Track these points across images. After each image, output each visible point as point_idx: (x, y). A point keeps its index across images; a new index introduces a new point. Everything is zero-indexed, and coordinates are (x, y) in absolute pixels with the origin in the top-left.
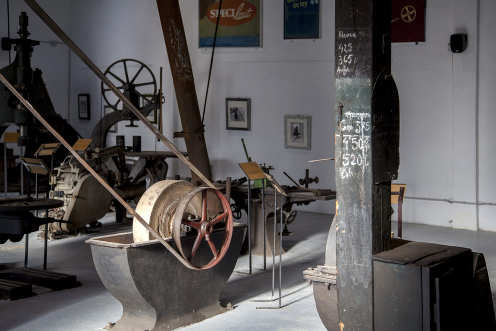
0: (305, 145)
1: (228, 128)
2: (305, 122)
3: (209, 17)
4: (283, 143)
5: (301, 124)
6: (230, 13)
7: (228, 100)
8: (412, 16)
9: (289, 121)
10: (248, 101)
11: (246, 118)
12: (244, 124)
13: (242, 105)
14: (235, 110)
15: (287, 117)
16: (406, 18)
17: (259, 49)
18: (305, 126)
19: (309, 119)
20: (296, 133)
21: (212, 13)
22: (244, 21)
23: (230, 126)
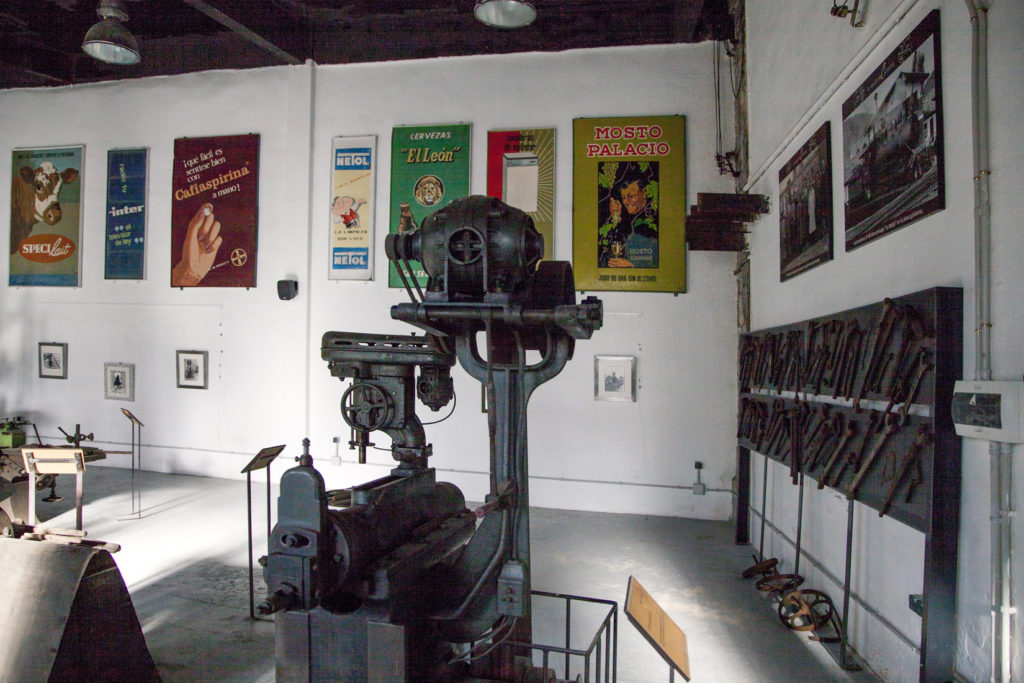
0: (127, 395)
1: (41, 376)
2: (127, 370)
3: (21, 252)
4: (103, 393)
5: (123, 373)
6: (45, 248)
7: (41, 344)
8: (242, 260)
9: (110, 368)
10: (65, 346)
11: (61, 364)
12: (59, 372)
13: (57, 352)
14: (49, 356)
15: (107, 365)
16: (236, 262)
17: (78, 289)
18: (127, 376)
19: (133, 368)
20: (117, 382)
21: (24, 247)
22: (61, 258)
23: (44, 374)
